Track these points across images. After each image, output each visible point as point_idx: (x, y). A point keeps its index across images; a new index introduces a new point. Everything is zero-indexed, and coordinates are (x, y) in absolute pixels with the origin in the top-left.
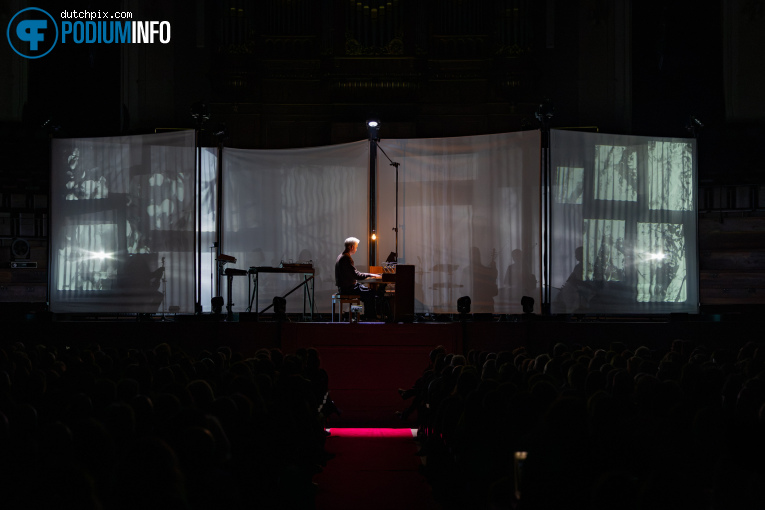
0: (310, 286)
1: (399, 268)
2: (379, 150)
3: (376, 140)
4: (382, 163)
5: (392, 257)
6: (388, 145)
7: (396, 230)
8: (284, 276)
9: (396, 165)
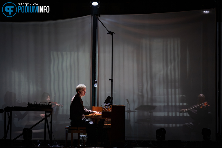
0: (49, 121)
1: (113, 107)
2: (99, 23)
3: (97, 15)
4: (102, 32)
5: (109, 100)
6: (106, 20)
7: (112, 80)
8: (32, 114)
9: (111, 33)
